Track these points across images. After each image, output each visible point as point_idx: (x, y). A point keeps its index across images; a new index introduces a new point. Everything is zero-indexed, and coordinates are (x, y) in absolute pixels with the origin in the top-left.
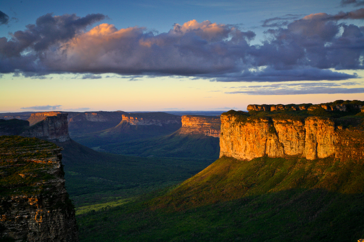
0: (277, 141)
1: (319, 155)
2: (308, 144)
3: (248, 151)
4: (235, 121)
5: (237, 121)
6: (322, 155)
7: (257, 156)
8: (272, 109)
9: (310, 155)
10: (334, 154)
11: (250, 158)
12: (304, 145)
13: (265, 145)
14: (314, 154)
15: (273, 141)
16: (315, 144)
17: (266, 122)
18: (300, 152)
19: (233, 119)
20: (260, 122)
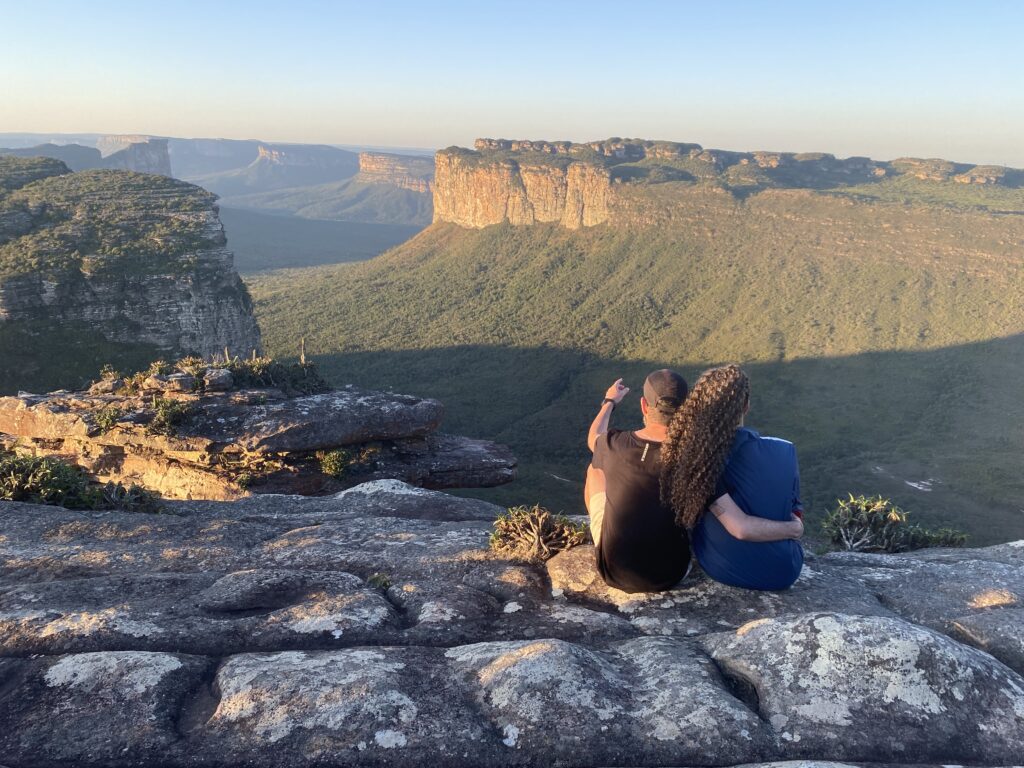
0: (525, 200)
1: (584, 222)
2: (570, 205)
3: (479, 214)
4: (460, 164)
5: (463, 165)
6: (588, 222)
7: (492, 222)
8: (514, 147)
9: (570, 222)
10: (606, 222)
11: (481, 226)
12: (563, 206)
13: (506, 204)
14: (578, 220)
15: (518, 199)
16: (581, 205)
17: (508, 169)
18: (558, 218)
19: (456, 161)
20: (498, 168)
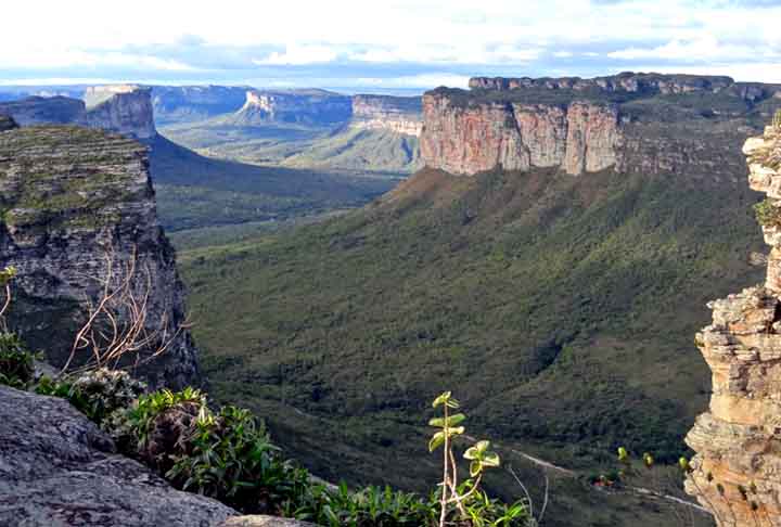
0: (520, 141)
1: (588, 167)
2: (572, 148)
3: (468, 159)
4: (448, 105)
5: (451, 106)
6: (592, 166)
7: (482, 169)
8: (512, 85)
9: (571, 166)
10: (613, 166)
11: (470, 172)
12: (565, 150)
13: (499, 148)
14: (580, 165)
15: (511, 141)
16: (583, 148)
17: (501, 109)
18: (558, 162)
19: (445, 102)
20: (490, 109)
